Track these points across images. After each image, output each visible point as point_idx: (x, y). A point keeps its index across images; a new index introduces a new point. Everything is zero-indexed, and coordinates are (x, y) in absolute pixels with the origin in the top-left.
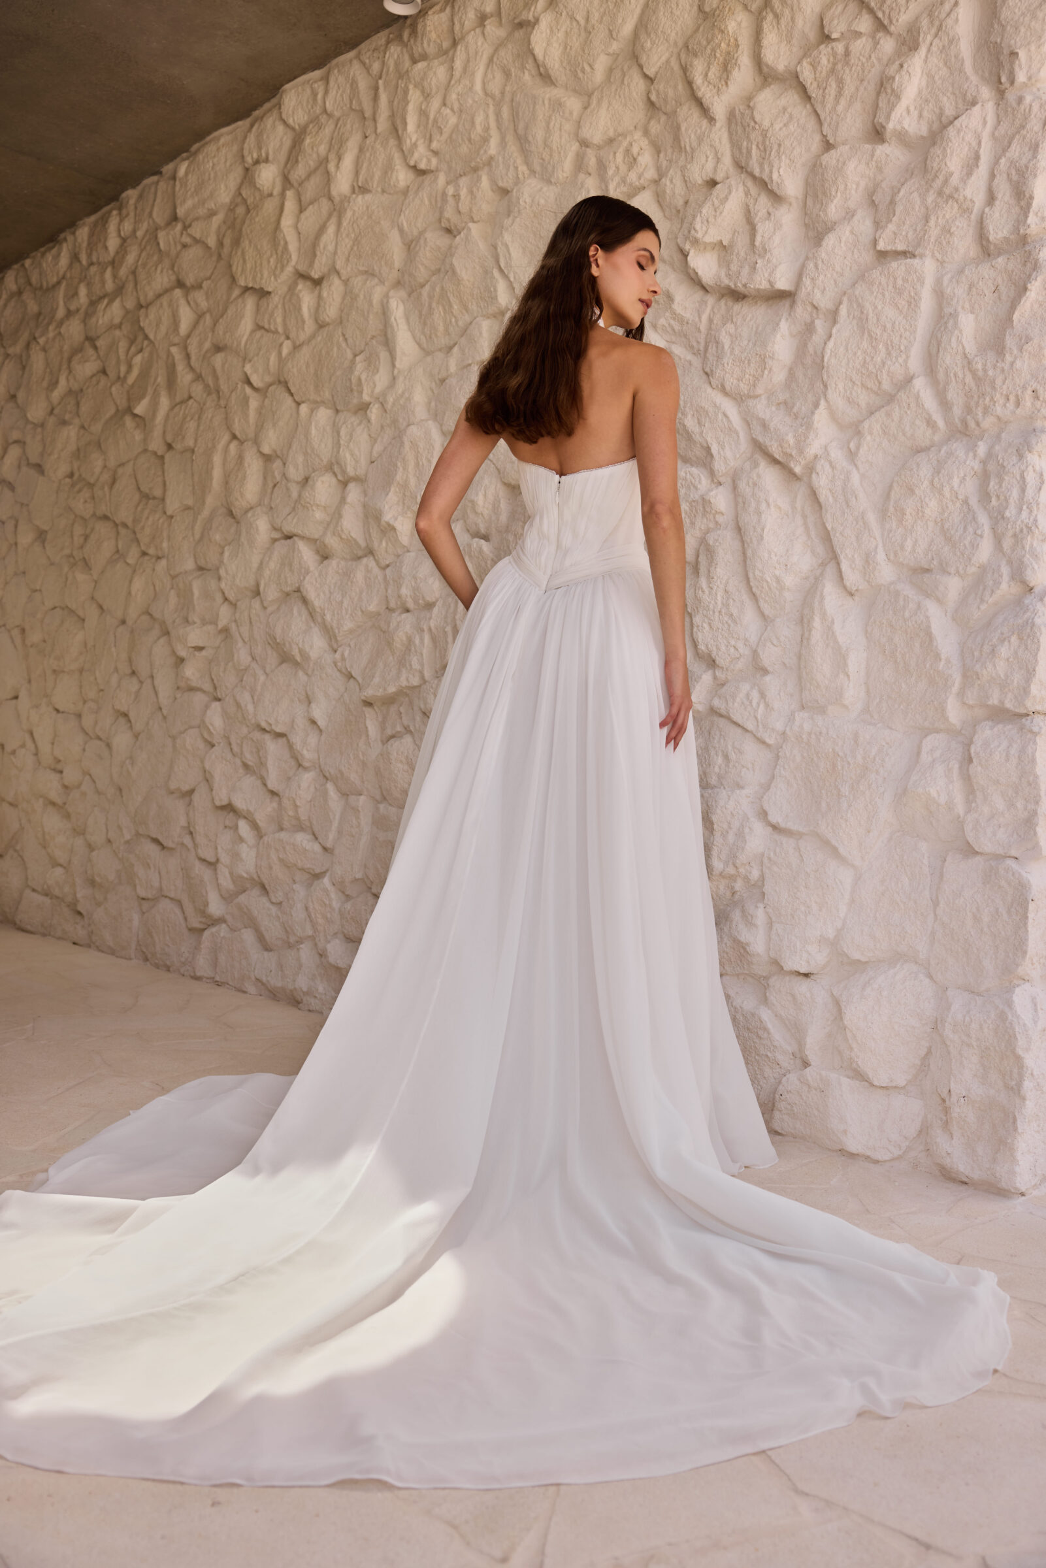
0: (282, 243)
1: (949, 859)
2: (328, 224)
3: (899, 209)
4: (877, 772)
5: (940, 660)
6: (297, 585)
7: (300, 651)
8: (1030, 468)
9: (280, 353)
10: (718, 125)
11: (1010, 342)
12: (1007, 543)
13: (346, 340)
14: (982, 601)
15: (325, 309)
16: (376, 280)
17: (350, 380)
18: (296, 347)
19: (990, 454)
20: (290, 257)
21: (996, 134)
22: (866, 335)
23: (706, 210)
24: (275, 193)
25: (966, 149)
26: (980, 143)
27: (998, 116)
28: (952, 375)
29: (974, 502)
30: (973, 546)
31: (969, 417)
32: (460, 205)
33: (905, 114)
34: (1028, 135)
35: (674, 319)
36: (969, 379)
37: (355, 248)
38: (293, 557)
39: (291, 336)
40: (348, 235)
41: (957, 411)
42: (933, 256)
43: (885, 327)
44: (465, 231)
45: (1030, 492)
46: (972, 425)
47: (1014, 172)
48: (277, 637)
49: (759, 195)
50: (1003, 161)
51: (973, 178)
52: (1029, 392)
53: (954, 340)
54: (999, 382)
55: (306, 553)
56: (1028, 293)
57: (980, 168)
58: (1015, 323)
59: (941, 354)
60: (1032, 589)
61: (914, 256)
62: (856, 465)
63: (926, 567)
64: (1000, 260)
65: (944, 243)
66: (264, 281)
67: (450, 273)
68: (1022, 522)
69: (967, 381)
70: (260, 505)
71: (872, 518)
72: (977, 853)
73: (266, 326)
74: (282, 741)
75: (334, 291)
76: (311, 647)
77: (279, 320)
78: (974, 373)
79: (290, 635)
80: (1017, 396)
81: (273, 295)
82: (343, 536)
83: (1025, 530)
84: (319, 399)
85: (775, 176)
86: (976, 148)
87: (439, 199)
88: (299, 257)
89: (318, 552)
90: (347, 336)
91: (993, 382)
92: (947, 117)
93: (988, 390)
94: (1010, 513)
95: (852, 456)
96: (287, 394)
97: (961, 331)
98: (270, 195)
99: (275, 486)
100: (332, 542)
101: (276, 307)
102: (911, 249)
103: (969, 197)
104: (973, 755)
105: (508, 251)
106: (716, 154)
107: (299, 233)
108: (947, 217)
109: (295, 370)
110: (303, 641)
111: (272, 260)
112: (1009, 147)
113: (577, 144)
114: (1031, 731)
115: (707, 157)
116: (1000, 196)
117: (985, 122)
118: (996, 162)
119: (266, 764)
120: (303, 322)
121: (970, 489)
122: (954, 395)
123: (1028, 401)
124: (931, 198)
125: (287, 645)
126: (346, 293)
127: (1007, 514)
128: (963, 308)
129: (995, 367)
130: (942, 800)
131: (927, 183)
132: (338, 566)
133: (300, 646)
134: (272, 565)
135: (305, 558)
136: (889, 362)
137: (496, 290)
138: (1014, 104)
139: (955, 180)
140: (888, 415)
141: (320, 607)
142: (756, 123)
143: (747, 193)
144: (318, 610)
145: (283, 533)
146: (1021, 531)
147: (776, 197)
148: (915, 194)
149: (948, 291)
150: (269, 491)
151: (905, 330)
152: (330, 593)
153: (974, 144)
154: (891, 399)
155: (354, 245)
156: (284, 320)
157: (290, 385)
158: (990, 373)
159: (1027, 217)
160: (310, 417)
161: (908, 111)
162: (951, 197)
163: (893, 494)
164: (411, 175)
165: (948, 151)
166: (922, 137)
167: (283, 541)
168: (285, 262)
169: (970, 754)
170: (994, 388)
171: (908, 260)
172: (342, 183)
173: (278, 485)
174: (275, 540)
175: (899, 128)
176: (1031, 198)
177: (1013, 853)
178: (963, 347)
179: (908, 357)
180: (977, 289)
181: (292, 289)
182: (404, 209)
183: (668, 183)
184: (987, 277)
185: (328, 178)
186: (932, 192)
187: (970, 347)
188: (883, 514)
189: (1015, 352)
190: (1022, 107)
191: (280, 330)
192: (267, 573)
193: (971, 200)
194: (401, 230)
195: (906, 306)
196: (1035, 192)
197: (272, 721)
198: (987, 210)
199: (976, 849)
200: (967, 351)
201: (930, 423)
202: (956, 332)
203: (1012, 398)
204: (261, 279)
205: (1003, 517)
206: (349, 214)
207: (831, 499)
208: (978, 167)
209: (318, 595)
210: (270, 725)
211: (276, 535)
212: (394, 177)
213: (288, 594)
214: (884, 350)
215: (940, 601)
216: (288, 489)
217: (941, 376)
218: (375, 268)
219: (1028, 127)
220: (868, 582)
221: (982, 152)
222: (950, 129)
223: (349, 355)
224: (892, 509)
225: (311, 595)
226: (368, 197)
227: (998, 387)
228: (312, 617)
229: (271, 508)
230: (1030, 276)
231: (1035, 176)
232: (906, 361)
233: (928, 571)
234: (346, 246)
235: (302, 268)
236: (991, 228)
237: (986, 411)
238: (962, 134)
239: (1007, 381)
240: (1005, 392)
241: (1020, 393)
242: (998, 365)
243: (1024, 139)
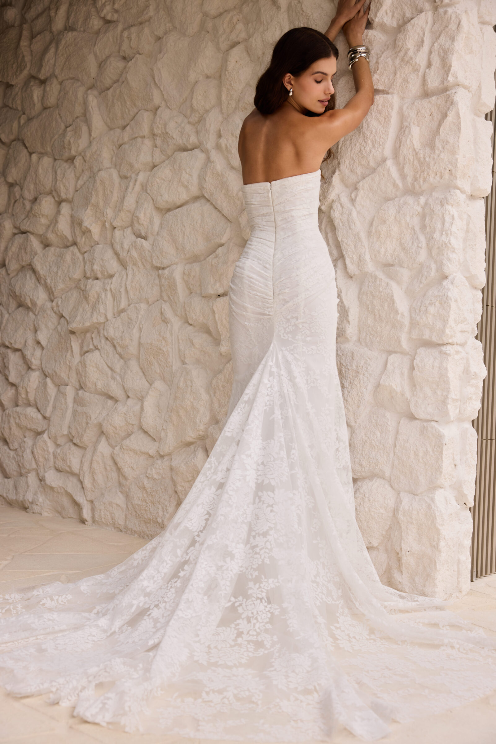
0: (21, 56)
1: (402, 422)
2: (50, 47)
3: (381, 66)
4: (364, 374)
5: (398, 314)
6: (29, 261)
7: (31, 300)
8: (447, 212)
9: (19, 122)
10: (282, 10)
11: (438, 144)
12: (434, 252)
13: (61, 117)
14: (421, 282)
15: (48, 99)
16: (80, 83)
17: (63, 141)
18: (30, 119)
19: (426, 204)
20: (26, 65)
21: (433, 29)
22: (361, 135)
24: (16, 25)
25: (417, 36)
26: (424, 34)
27: (434, 20)
28: (407, 159)
29: (417, 228)
30: (417, 253)
31: (415, 183)
32: (131, 43)
33: (384, 14)
34: (449, 32)
36: (416, 162)
37: (67, 63)
38: (27, 244)
39: (26, 113)
40: (62, 55)
41: (410, 179)
42: (398, 93)
43: (372, 131)
44: (135, 59)
45: (447, 225)
46: (417, 187)
47: (441, 51)
48: (17, 292)
50: (436, 44)
51: (420, 53)
52: (448, 171)
53: (408, 140)
54: (432, 165)
55: (35, 243)
56: (448, 118)
57: (424, 48)
58: (440, 133)
59: (401, 147)
60: (447, 277)
61: (388, 93)
62: (354, 206)
63: (391, 263)
64: (434, 98)
65: (404, 87)
66: (9, 78)
67: (125, 83)
68: (443, 241)
69: (415, 163)
70: (6, 212)
71: (363, 235)
72: (416, 419)
73: (11, 106)
74: (18, 354)
75: (53, 89)
76: (38, 298)
77: (19, 102)
78: (419, 160)
79: (25, 291)
81: (15, 87)
82: (59, 234)
83: (444, 246)
84: (43, 151)
86: (422, 36)
87: (118, 38)
88: (31, 66)
89: (42, 242)
90: (61, 115)
91: (428, 165)
92: (407, 18)
93: (426, 168)
94: (436, 235)
95: (353, 201)
96: (23, 148)
97: (412, 136)
98: (13, 26)
99: (15, 202)
100: (51, 236)
101: (17, 94)
102: (386, 89)
103: (418, 62)
104: (415, 365)
105: (160, 73)
106: (281, 27)
107: (32, 51)
108: (406, 72)
109: (29, 133)
110: (33, 295)
111: (14, 66)
112: (439, 37)
113: (201, 14)
114: (446, 354)
115: (276, 28)
116: (434, 64)
117: (427, 23)
118: (433, 45)
119: (8, 367)
120: (34, 105)
121: (416, 222)
122: (408, 170)
123: (447, 176)
124: (397, 62)
125: (23, 296)
126: (61, 89)
127: (435, 236)
128: (414, 123)
129: (430, 157)
130: (399, 389)
131: (395, 53)
132: (55, 251)
133: (31, 297)
134: (13, 249)
135: (34, 246)
136: (373, 151)
137: (152, 95)
138: (442, 14)
139: (410, 53)
140: (372, 179)
141: (44, 275)
142: (303, 11)
144: (42, 276)
145: (20, 230)
146: (442, 246)
148: (389, 59)
149: (406, 113)
150: (12, 205)
151: (383, 133)
152: (50, 267)
153: (421, 34)
154: (374, 170)
155: (66, 61)
156: (22, 102)
157: (26, 142)
158: (427, 159)
159: (448, 76)
160: (38, 162)
161: (387, 13)
162: (408, 62)
163: (374, 223)
164: (101, 23)
165: (407, 37)
166: (394, 28)
167: (20, 235)
168: (23, 67)
169: (413, 365)
170: (429, 168)
171: (385, 95)
172: (59, 23)
173: (18, 201)
174: (15, 234)
175: (381, 21)
176: (450, 66)
177: (435, 419)
178: (413, 145)
179: (384, 148)
180: (421, 113)
181: (26, 84)
182: (97, 42)
183: (253, 41)
184: (426, 107)
185: (50, 21)
186: (398, 59)
187: (417, 144)
188: (369, 234)
189: (441, 149)
190: (447, 16)
191: (20, 108)
192: (10, 253)
193: (419, 64)
194: (96, 56)
195: (383, 121)
196: (453, 63)
197: (13, 342)
198: (427, 71)
199: (416, 417)
200: (415, 146)
201: (395, 185)
202: (410, 136)
203: (438, 174)
204: (8, 76)
205: (432, 238)
206: (63, 42)
207: (341, 224)
208: (423, 46)
209: (43, 268)
210: (11, 344)
211: (16, 231)
212: (91, 22)
213: (23, 267)
214: (371, 144)
215: (399, 283)
216: (24, 204)
217: (401, 159)
218: (79, 76)
219: (450, 27)
220: (360, 270)
221: (425, 39)
222: (408, 24)
223: (63, 126)
224: (374, 231)
225: (38, 267)
226: (75, 33)
227: (431, 167)
228: (38, 281)
229: (13, 215)
230: (449, 108)
231: (453, 54)
232: (383, 151)
233: (392, 265)
234: (61, 61)
235: (33, 73)
236: (429, 81)
237: (425, 180)
238: (415, 28)
239: (436, 165)
240: (435, 171)
241: (442, 171)
242: (432, 155)
243: (447, 33)
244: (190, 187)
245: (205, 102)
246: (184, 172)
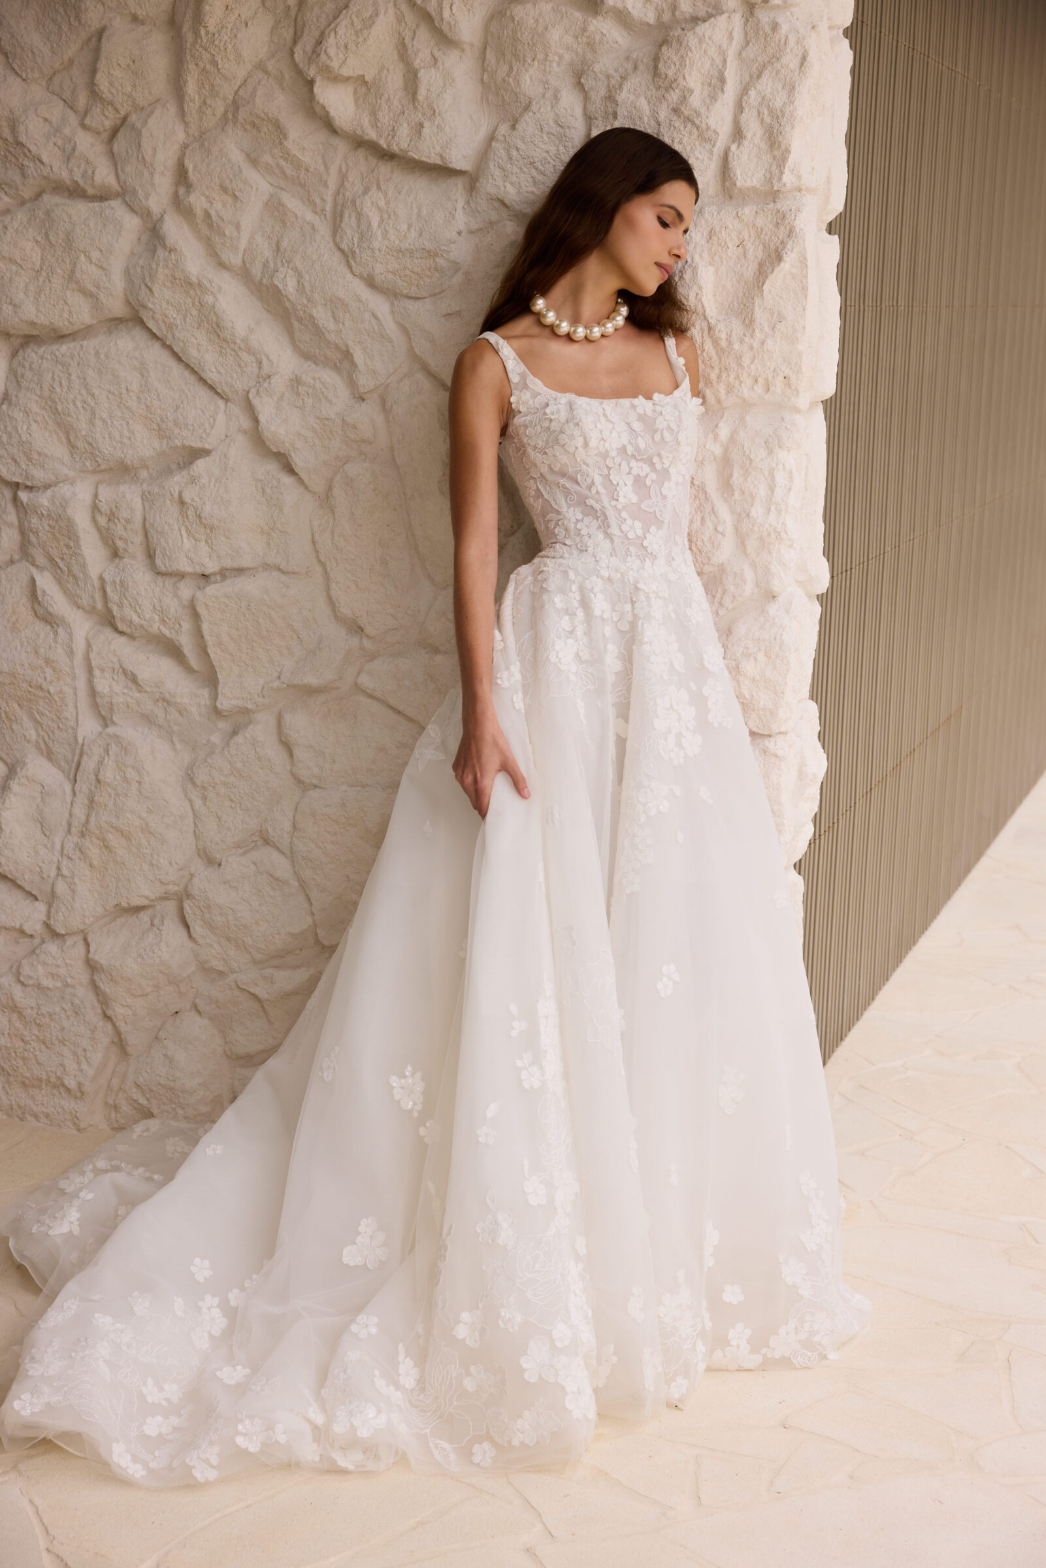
8: (780, 466)
11: (760, 316)
12: (752, 544)
19: (732, 439)
21: (744, 55)
23: (343, 29)
25: (708, 65)
26: (725, 61)
27: (746, 34)
29: (712, 488)
30: (713, 544)
34: (783, 71)
35: (286, 159)
36: (708, 345)
45: (779, 492)
47: (766, 112)
49: (417, 26)
50: (752, 93)
51: (718, 105)
52: (781, 378)
54: (746, 361)
56: (782, 264)
57: (726, 94)
58: (765, 295)
60: (774, 597)
64: (746, 209)
68: (771, 525)
69: (706, 348)
78: (714, 341)
80: (767, 380)
83: (773, 535)
85: (446, 14)
86: (720, 67)
91: (739, 358)
92: (682, 12)
93: (733, 365)
94: (757, 511)
97: (700, 288)
103: (712, 125)
108: (684, 141)
112: (759, 77)
114: (776, 756)
116: (749, 136)
117: (731, 39)
118: (745, 91)
121: (709, 476)
123: (778, 386)
127: (753, 512)
129: (742, 341)
131: (658, 90)
138: (768, 30)
139: (695, 100)
143: (400, 19)
146: (769, 534)
147: (445, 38)
153: (718, 61)
158: (736, 346)
159: (782, 173)
165: (688, 63)
166: (648, 25)
170: (740, 365)
176: (788, 151)
178: (704, 308)
180: (719, 239)
184: (731, 227)
186: (664, 104)
187: (711, 308)
189: (766, 329)
190: (776, 35)
193: (715, 131)
196: (792, 146)
198: (734, 147)
200: (707, 312)
202: (695, 287)
203: (761, 381)
205: (748, 515)
208: (722, 90)
219: (784, 60)
221: (727, 74)
222: (691, 35)
227: (745, 365)
230: (784, 243)
231: (793, 126)
236: (738, 173)
237: (730, 389)
238: (704, 46)
239: (756, 361)
240: (753, 373)
241: (770, 378)
242: (746, 339)
243: (777, 73)
244: (102, 297)
245: (134, 86)
246: (82, 257)
